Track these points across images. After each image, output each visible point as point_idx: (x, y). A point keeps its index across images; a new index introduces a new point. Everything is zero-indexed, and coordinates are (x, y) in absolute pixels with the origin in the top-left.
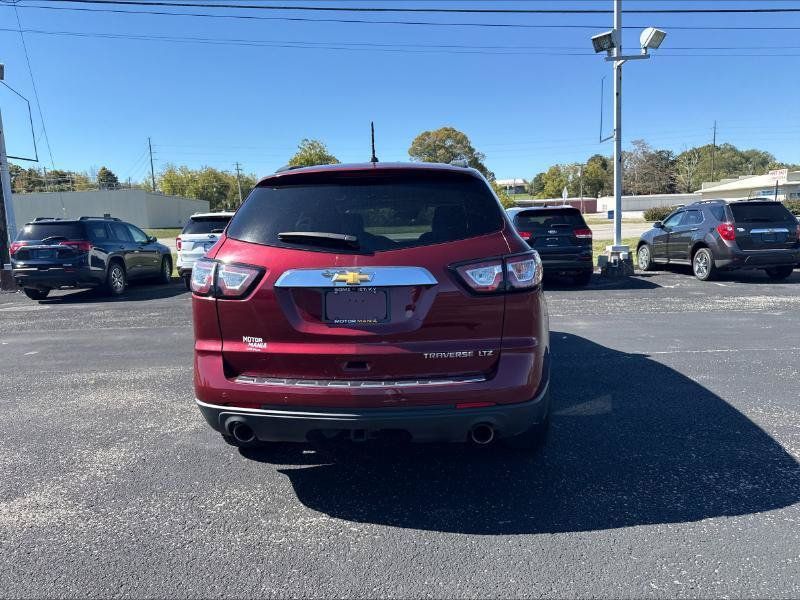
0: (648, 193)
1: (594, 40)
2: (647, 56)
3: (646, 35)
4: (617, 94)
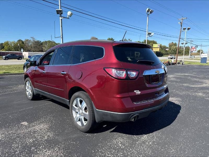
0: (36, 52)
1: (57, 10)
2: (68, 18)
3: (69, 13)
4: (61, 26)
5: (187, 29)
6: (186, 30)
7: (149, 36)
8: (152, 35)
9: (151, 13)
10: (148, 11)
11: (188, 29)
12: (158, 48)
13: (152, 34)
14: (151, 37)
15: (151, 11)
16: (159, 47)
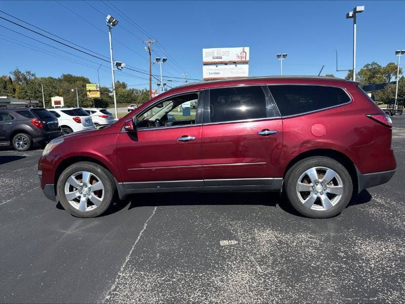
5: (162, 60)
6: (161, 62)
7: (117, 68)
8: (122, 68)
9: (114, 25)
10: (110, 22)
11: (164, 60)
12: (98, 91)
13: (123, 65)
14: (120, 70)
15: (114, 20)
16: (99, 89)
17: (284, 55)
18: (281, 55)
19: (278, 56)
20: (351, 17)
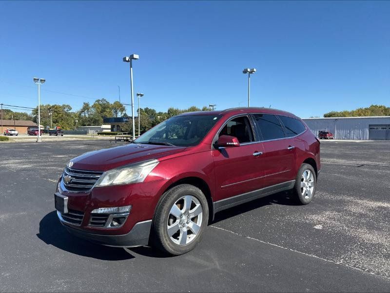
17: (41, 80)
18: (38, 79)
19: (35, 79)
20: (127, 61)
